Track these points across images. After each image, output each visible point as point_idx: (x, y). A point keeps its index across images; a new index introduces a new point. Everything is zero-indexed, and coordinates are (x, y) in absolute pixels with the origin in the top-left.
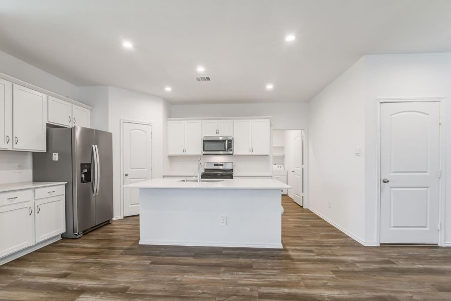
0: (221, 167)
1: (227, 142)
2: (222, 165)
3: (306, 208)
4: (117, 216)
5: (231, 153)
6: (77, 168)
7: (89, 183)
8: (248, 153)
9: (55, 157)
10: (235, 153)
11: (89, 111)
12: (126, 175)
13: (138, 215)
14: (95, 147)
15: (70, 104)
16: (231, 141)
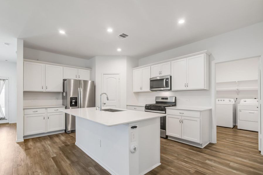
1: (165, 81)
2: (167, 98)
5: (169, 88)
6: (69, 99)
8: (184, 88)
9: (64, 94)
11: (89, 71)
12: (105, 104)
14: (80, 89)
15: (77, 69)
16: (168, 79)
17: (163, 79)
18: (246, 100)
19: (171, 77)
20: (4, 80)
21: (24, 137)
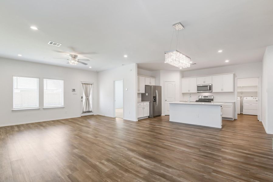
0: (207, 98)
1: (208, 87)
2: (207, 97)
3: (261, 121)
4: (163, 115)
5: (211, 91)
6: (152, 98)
7: (155, 102)
8: (221, 91)
9: (147, 94)
10: (213, 92)
11: (154, 79)
12: (166, 100)
13: (169, 115)
14: (157, 91)
15: (149, 78)
16: (211, 86)
17: (208, 86)
18: (247, 97)
19: (212, 85)
20: (91, 84)
21: (138, 118)
